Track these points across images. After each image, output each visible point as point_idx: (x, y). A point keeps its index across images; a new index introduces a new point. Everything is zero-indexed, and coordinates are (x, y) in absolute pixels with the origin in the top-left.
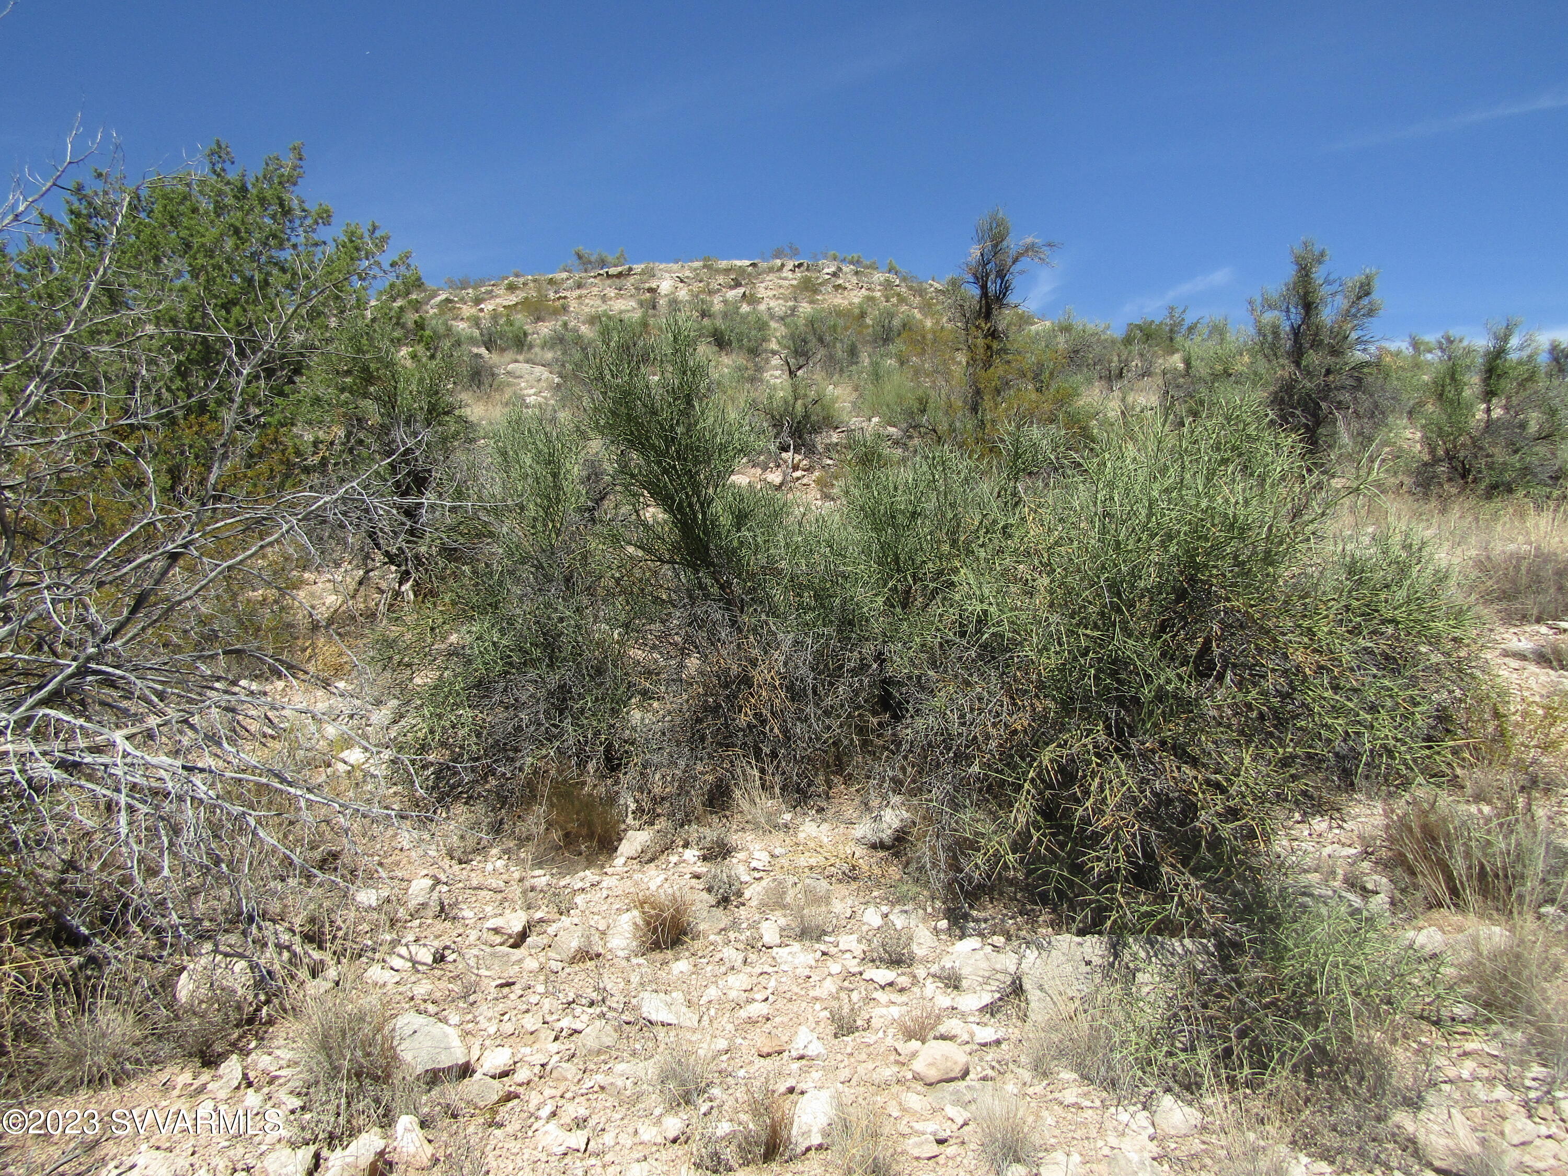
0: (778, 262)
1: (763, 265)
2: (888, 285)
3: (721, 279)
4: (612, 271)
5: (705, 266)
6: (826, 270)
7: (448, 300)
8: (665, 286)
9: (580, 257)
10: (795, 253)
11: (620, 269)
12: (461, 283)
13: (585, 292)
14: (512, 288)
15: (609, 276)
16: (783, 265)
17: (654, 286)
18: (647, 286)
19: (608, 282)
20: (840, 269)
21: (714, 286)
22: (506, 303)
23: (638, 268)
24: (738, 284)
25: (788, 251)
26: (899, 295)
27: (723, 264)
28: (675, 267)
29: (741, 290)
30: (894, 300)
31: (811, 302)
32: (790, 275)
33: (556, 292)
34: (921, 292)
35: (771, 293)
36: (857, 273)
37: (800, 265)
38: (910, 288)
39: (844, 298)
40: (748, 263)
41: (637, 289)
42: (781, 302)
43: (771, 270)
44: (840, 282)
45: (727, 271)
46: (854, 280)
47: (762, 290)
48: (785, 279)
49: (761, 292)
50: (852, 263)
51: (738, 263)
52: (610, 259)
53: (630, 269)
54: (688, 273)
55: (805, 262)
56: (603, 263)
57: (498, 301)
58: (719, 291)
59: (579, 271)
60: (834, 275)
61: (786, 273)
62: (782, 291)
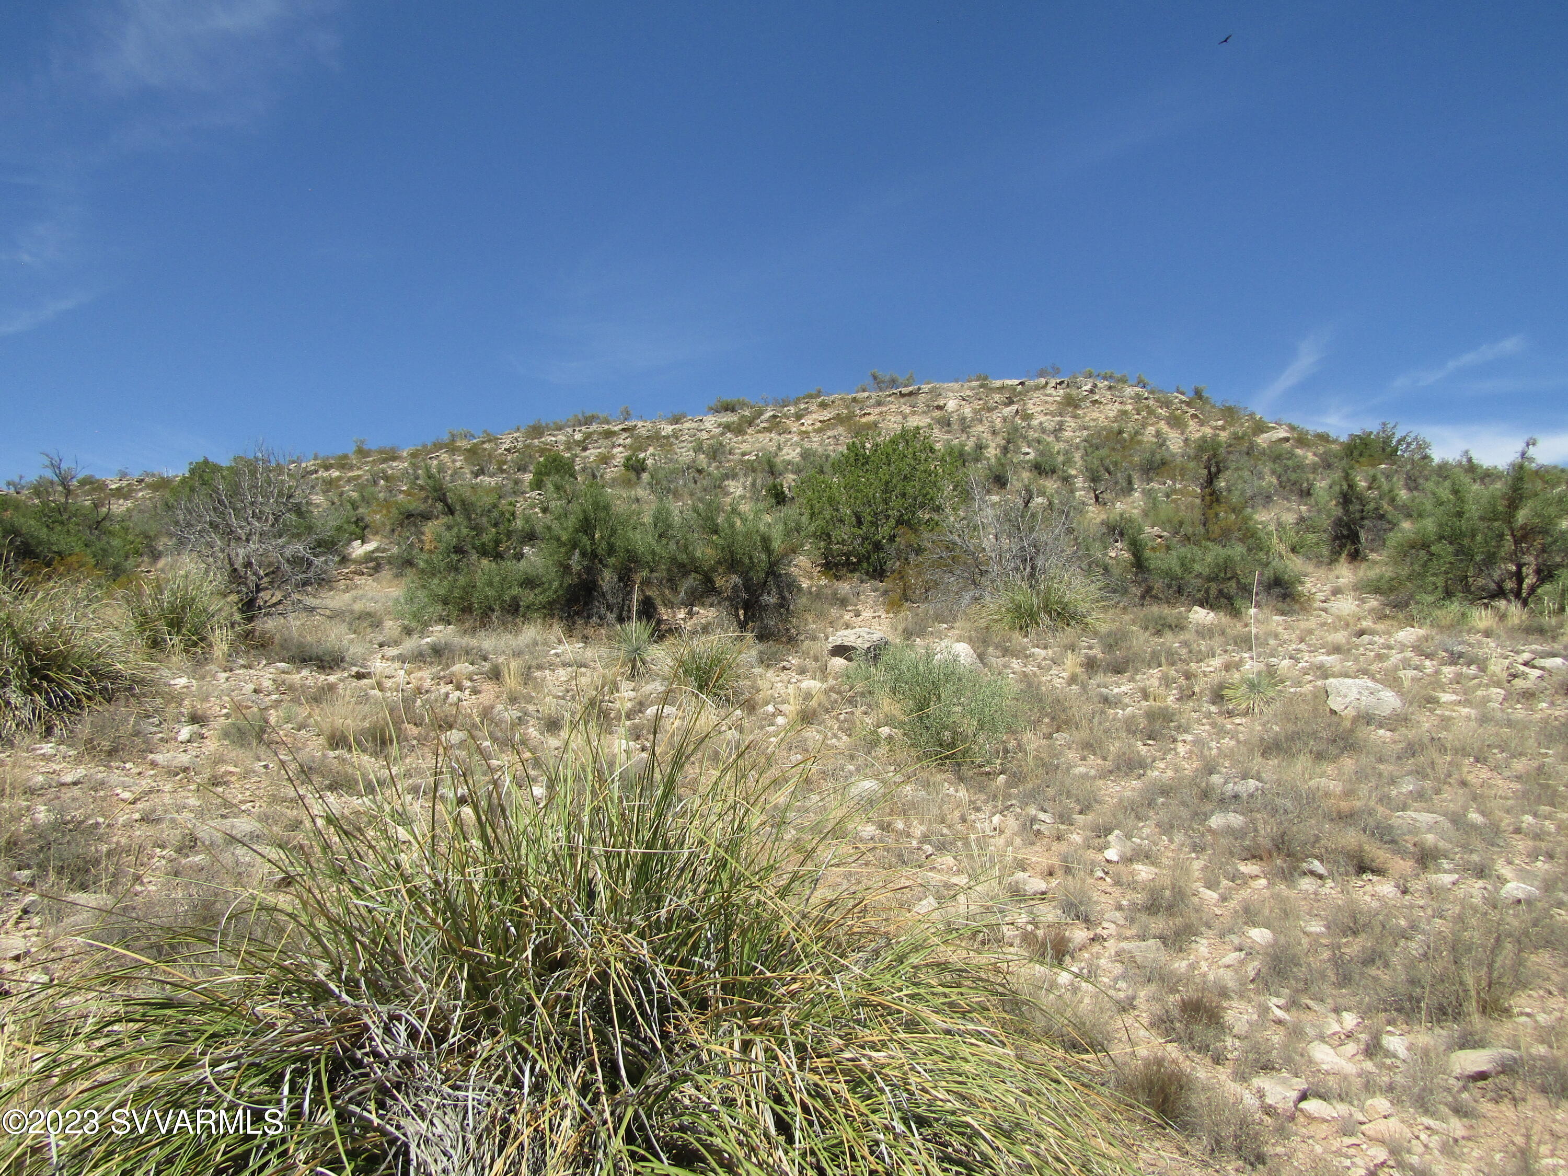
0: (1043, 381)
1: (1030, 383)
2: (1138, 398)
3: (997, 397)
4: (905, 390)
5: (981, 386)
6: (1085, 388)
7: (775, 417)
8: (951, 405)
9: (875, 378)
10: (1056, 372)
11: (910, 389)
12: (783, 401)
13: (885, 409)
14: (823, 405)
15: (902, 395)
16: (1047, 383)
17: (941, 403)
18: (936, 404)
19: (902, 400)
20: (1095, 386)
21: (991, 403)
22: (821, 418)
23: (925, 388)
24: (1011, 402)
25: (1050, 370)
26: (1148, 407)
27: (998, 383)
28: (956, 386)
29: (1014, 407)
30: (1144, 413)
31: (1075, 417)
32: (1052, 391)
33: (861, 409)
34: (1167, 404)
35: (1039, 409)
36: (1110, 388)
37: (1061, 383)
38: (1157, 400)
39: (1100, 412)
40: (1017, 382)
41: (928, 406)
42: (1049, 417)
43: (1037, 388)
44: (1097, 397)
45: (1001, 389)
46: (1108, 395)
47: (1030, 406)
48: (1050, 395)
49: (1031, 408)
50: (1105, 378)
51: (1009, 382)
52: (901, 380)
53: (919, 389)
54: (968, 393)
55: (1066, 380)
56: (893, 383)
57: (814, 416)
58: (996, 408)
59: (875, 390)
60: (1092, 391)
61: (1050, 390)
62: (1047, 406)
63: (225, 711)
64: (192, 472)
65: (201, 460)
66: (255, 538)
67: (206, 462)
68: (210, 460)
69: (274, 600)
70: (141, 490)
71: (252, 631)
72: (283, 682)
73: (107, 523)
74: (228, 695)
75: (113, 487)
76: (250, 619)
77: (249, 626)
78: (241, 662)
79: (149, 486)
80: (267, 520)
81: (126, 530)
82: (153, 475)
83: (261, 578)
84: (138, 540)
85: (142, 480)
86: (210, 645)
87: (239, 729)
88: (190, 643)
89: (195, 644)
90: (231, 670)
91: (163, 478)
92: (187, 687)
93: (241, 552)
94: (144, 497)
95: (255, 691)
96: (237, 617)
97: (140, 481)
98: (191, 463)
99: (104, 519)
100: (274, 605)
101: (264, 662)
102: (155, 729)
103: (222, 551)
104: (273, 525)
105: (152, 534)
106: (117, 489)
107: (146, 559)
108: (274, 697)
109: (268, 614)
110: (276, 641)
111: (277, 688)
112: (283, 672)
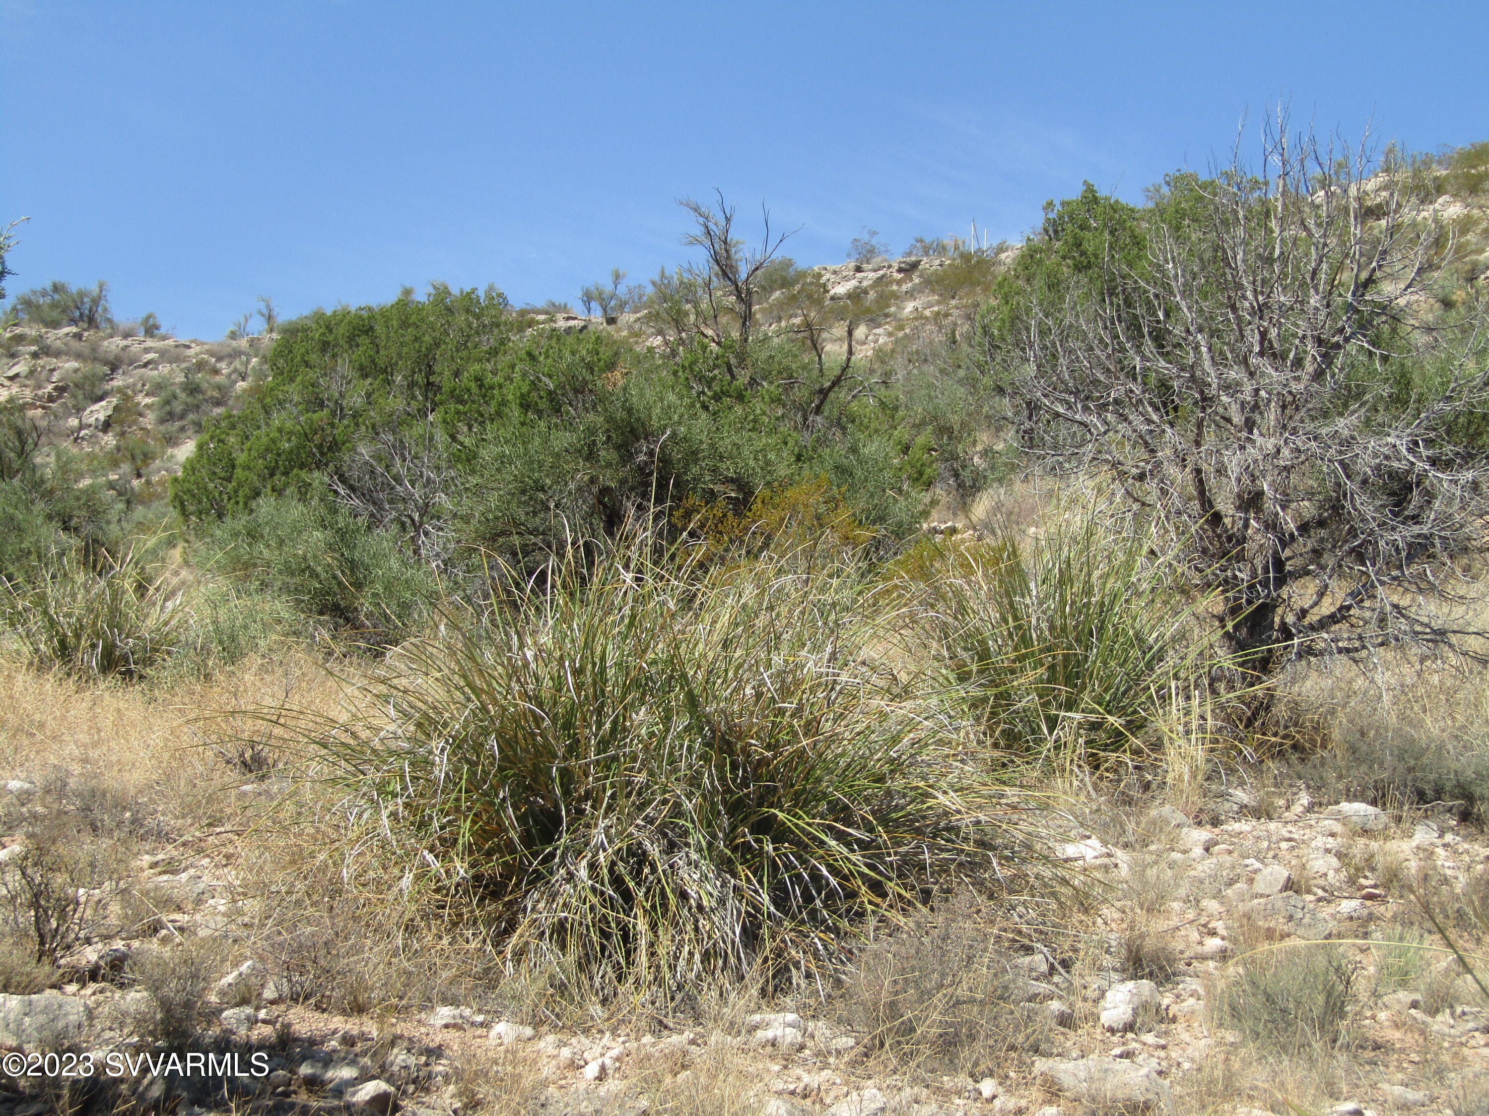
63: (1213, 944)
64: (1054, 229)
65: (1075, 194)
66: (1272, 415)
67: (1091, 199)
68: (1102, 192)
69: (1327, 607)
70: (910, 294)
71: (1265, 706)
72: (1369, 863)
73: (841, 395)
74: (1217, 895)
75: (840, 290)
76: (1265, 665)
77: (1258, 690)
78: (1241, 795)
79: (931, 283)
80: (1298, 363)
81: (889, 409)
82: (941, 249)
83: (1286, 541)
84: (920, 440)
85: (914, 266)
86: (1157, 746)
87: (1269, 998)
88: (1102, 736)
89: (1117, 740)
90: (1215, 822)
91: (966, 257)
92: (1106, 868)
93: (1234, 462)
94: (918, 316)
95: (1290, 885)
96: (1226, 660)
97: (909, 269)
98: (1050, 205)
99: (836, 382)
100: (1324, 624)
101: (1305, 799)
102: (1043, 987)
103: (1182, 461)
104: (1318, 375)
105: (954, 420)
106: (850, 296)
107: (939, 491)
108: (1348, 906)
109: (1307, 652)
110: (1336, 735)
111: (1352, 881)
112: (1366, 832)
